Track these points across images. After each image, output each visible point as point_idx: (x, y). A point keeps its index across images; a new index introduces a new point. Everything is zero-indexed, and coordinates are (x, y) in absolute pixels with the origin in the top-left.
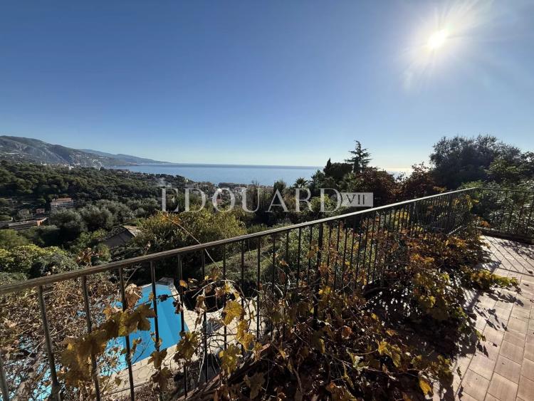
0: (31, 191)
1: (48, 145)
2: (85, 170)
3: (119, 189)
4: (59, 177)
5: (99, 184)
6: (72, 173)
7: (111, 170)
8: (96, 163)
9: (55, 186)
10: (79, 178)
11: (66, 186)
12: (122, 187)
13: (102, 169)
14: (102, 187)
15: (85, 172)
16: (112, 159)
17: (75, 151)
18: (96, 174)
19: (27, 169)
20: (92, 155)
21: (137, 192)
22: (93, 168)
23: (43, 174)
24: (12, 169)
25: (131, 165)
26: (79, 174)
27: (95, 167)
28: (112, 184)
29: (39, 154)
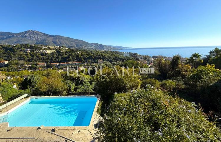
0: (94, 58)
1: (99, 44)
2: (107, 52)
3: (115, 58)
4: (100, 54)
5: (110, 56)
6: (103, 53)
7: (114, 51)
8: (110, 49)
9: (99, 57)
10: (105, 54)
11: (101, 56)
12: (116, 57)
13: (111, 51)
14: (110, 57)
15: (106, 52)
16: (114, 48)
17: (105, 46)
19: (94, 52)
20: (109, 47)
21: (120, 59)
22: (109, 51)
23: (97, 53)
24: (91, 52)
25: (120, 49)
26: (105, 53)
27: (109, 50)
28: (113, 56)
29: (97, 47)
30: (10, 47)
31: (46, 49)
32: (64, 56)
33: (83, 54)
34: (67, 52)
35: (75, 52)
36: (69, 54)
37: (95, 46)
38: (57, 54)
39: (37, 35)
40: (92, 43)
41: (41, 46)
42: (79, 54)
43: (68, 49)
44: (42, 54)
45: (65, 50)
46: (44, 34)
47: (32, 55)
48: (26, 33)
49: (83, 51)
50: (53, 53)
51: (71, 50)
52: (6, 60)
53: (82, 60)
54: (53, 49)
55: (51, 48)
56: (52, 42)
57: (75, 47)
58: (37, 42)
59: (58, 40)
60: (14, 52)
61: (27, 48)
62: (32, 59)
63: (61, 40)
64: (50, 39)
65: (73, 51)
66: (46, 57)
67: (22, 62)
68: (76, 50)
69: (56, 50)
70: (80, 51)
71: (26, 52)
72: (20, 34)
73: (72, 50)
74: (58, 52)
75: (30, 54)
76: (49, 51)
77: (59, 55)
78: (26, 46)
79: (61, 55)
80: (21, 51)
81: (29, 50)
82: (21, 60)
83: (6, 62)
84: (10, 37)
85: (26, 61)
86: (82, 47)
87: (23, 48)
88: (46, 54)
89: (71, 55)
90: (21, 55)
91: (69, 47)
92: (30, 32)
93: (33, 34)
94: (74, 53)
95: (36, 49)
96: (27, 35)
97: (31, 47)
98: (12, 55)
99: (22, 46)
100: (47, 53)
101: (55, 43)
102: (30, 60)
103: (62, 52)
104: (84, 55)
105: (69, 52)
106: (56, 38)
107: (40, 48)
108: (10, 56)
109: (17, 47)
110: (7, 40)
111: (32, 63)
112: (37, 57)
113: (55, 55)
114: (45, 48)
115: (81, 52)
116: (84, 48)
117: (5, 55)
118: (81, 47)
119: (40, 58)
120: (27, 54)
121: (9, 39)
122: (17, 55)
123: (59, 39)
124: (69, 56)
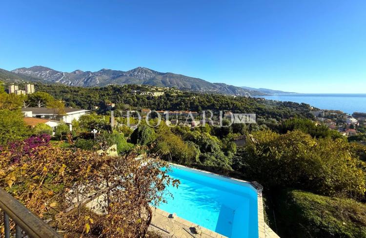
0: (218, 107)
1: (228, 85)
2: (241, 98)
3: (257, 110)
4: (229, 101)
5: (247, 106)
6: (235, 99)
7: (254, 98)
8: (247, 94)
9: (227, 106)
10: (237, 102)
11: (231, 106)
12: (259, 109)
13: (249, 97)
14: (248, 108)
15: (240, 99)
16: (255, 92)
17: (238, 88)
18: (245, 100)
19: (218, 97)
20: (245, 89)
21: (268, 113)
22: (245, 97)
23: (223, 100)
24: (214, 97)
25: (267, 95)
26: (238, 100)
27: (246, 96)
28: (253, 107)
29: (224, 90)
30: (118, 87)
31: (153, 91)
32: (175, 102)
33: (201, 100)
34: (178, 96)
35: (189, 96)
36: (181, 99)
37: (220, 89)
38: (165, 98)
39: (146, 73)
40: (217, 84)
41: (149, 87)
42: (194, 100)
43: (180, 92)
44: (148, 98)
45: (177, 93)
46: (153, 71)
47: (138, 99)
48: (135, 70)
49: (201, 96)
50: (161, 97)
51: (184, 94)
52: (113, 102)
53: (199, 110)
54: (162, 91)
55: (159, 90)
56: (161, 82)
57: (190, 89)
58: (144, 82)
59: (168, 80)
60: (121, 93)
61: (134, 90)
62: (137, 103)
63: (172, 79)
64: (159, 78)
65: (187, 95)
66: (152, 102)
67: (127, 106)
68: (191, 94)
69: (165, 93)
70: (196, 95)
71: (133, 95)
72: (129, 72)
73: (186, 93)
74: (167, 95)
75: (136, 96)
76: (156, 94)
77: (168, 99)
78: (133, 87)
79: (171, 101)
80: (128, 92)
81: (135, 92)
82: (127, 103)
83: (113, 105)
84: (120, 76)
85: (131, 105)
86: (200, 89)
87: (130, 89)
88: (152, 97)
89: (184, 101)
90: (127, 97)
91: (181, 89)
92: (139, 70)
93: (142, 72)
94: (188, 98)
95: (143, 91)
96: (136, 73)
97: (138, 88)
98: (119, 97)
99: (129, 86)
100: (155, 97)
101: (164, 83)
102: (135, 105)
103: (172, 96)
104: (202, 102)
105: (182, 96)
106: (166, 76)
107: (147, 90)
108: (118, 97)
109: (125, 88)
110: (117, 80)
111: (136, 108)
112: (143, 101)
113: (163, 100)
114: (152, 89)
115: (198, 97)
116: (202, 90)
117: (113, 97)
118: (198, 89)
119: (146, 103)
120: (133, 97)
121: (118, 78)
122: (123, 97)
123: (170, 77)
124: (180, 102)
